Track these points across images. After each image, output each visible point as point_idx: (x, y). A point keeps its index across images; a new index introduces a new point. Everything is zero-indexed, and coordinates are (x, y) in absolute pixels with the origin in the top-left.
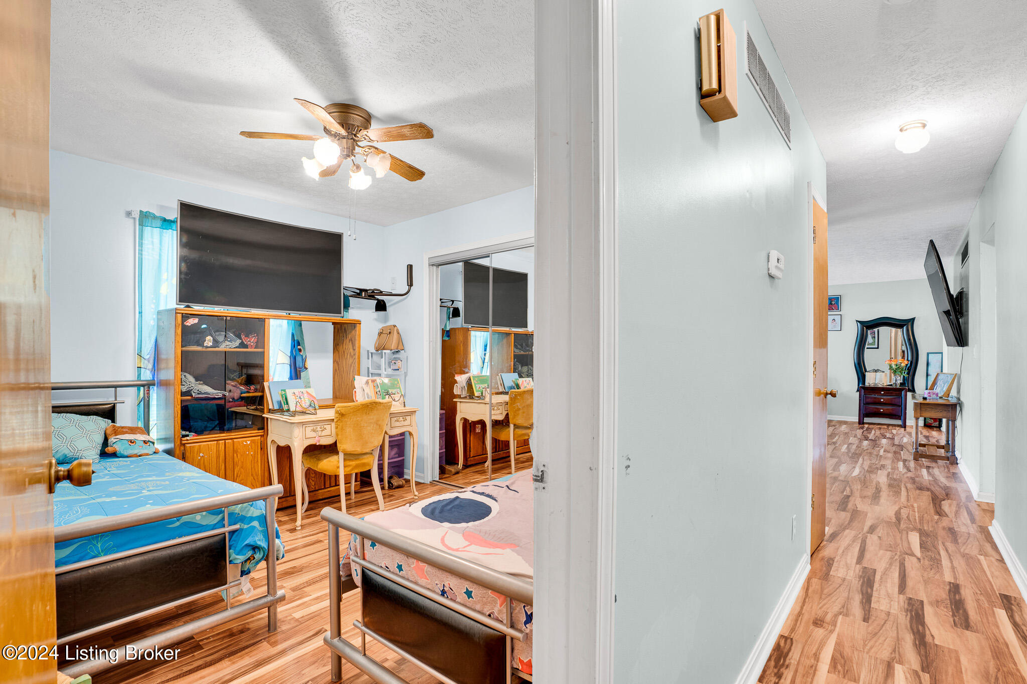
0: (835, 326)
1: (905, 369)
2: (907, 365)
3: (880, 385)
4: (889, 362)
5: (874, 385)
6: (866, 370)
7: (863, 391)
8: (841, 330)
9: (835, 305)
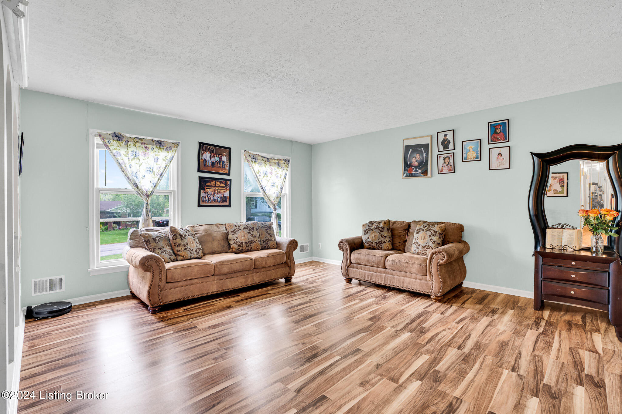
0: (501, 163)
1: (613, 225)
3: (569, 248)
4: (585, 213)
5: (560, 248)
6: (546, 226)
7: (541, 259)
8: (510, 168)
9: (502, 133)
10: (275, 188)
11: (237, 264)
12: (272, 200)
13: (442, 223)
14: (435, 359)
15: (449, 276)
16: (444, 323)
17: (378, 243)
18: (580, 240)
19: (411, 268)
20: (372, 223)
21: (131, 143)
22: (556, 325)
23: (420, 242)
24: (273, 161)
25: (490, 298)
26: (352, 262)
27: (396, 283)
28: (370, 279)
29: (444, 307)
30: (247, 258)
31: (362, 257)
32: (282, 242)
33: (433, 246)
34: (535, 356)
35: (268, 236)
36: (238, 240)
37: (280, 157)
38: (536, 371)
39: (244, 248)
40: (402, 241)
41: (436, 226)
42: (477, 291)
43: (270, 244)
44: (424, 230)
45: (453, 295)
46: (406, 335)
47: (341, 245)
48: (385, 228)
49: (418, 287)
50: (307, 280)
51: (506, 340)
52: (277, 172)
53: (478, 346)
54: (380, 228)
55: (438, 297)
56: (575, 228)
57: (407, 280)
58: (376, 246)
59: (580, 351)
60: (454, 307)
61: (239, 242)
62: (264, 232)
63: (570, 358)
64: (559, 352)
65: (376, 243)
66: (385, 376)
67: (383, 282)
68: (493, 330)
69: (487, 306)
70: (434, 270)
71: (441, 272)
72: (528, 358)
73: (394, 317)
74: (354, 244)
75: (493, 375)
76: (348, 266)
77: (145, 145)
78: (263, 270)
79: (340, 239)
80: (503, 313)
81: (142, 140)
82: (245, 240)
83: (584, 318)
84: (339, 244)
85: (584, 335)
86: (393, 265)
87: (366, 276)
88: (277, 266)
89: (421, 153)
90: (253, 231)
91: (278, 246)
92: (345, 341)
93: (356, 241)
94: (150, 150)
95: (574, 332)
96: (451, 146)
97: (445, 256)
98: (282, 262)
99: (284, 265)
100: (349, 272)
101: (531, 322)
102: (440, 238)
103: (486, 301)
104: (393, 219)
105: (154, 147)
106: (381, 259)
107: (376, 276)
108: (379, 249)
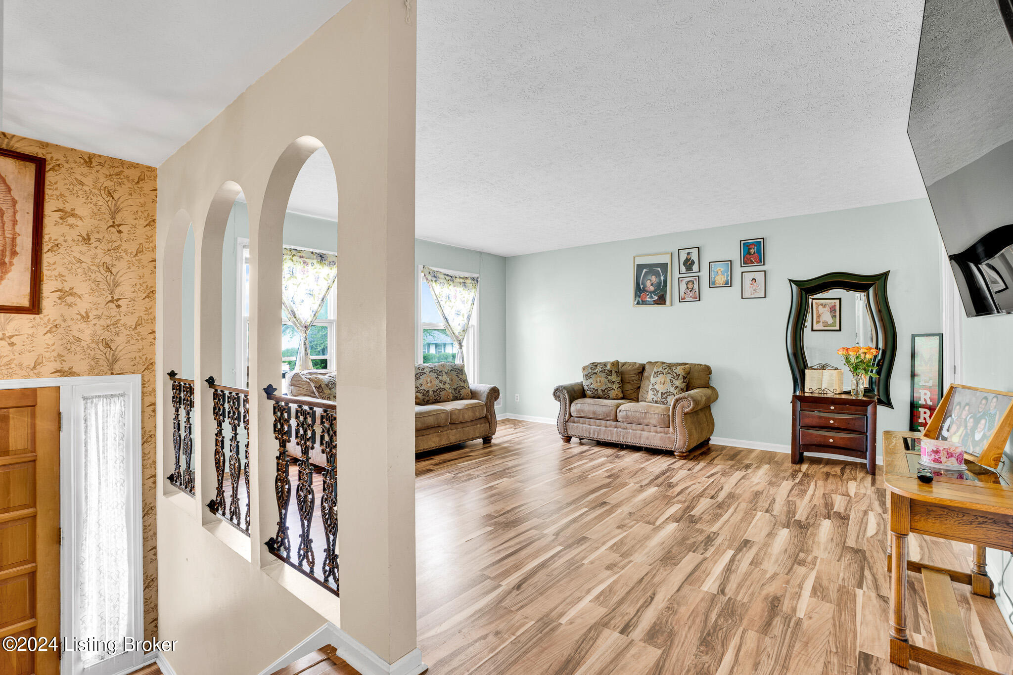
0: (755, 291)
1: (873, 365)
2: (875, 357)
3: (829, 392)
4: (845, 351)
5: (820, 392)
6: (806, 366)
7: (799, 403)
8: (765, 297)
9: (756, 255)
10: (460, 318)
11: (430, 417)
12: (457, 333)
13: (685, 364)
14: (688, 507)
15: (696, 428)
16: (693, 478)
17: (604, 391)
18: (841, 382)
19: (650, 419)
20: (595, 365)
21: (288, 256)
22: (813, 476)
23: (658, 387)
24: (458, 280)
25: (743, 453)
26: (572, 415)
27: (631, 439)
28: (596, 435)
29: (690, 464)
30: (442, 410)
31: (586, 408)
32: (479, 390)
33: (675, 392)
34: (789, 501)
35: (460, 382)
36: (422, 388)
37: (467, 275)
38: (789, 512)
39: (431, 398)
40: (635, 387)
41: (679, 367)
42: (728, 448)
43: (463, 392)
44: (663, 373)
45: (699, 452)
46: (653, 490)
47: (557, 393)
48: (613, 372)
49: (659, 442)
50: (511, 440)
51: (761, 490)
52: (462, 296)
53: (731, 496)
54: (606, 371)
55: (684, 453)
56: (836, 369)
57: (645, 434)
58: (601, 394)
59: (833, 495)
60: (702, 464)
61: (425, 390)
62: (455, 378)
63: (822, 501)
64: (812, 497)
65: (602, 390)
66: (641, 521)
67: (614, 439)
68: (747, 483)
69: (740, 462)
70: (678, 420)
71: (686, 422)
72: (782, 503)
73: (635, 474)
74: (574, 391)
75: (747, 516)
76: (567, 420)
77: (304, 259)
78: (459, 426)
79: (555, 386)
80: (758, 468)
81: (299, 252)
82: (431, 387)
83: (843, 470)
84: (554, 393)
85: (840, 483)
86: (627, 417)
87: (592, 432)
88: (475, 421)
89: (657, 275)
90: (442, 376)
91: (473, 395)
92: (588, 496)
93: (576, 388)
94: (310, 265)
95: (830, 481)
96: (695, 268)
97: (692, 403)
98: (481, 416)
99: (483, 420)
100: (568, 429)
101: (787, 474)
102: (684, 382)
103: (739, 457)
104: (622, 360)
105: (315, 261)
106: (612, 410)
107: (605, 431)
108: (605, 398)
